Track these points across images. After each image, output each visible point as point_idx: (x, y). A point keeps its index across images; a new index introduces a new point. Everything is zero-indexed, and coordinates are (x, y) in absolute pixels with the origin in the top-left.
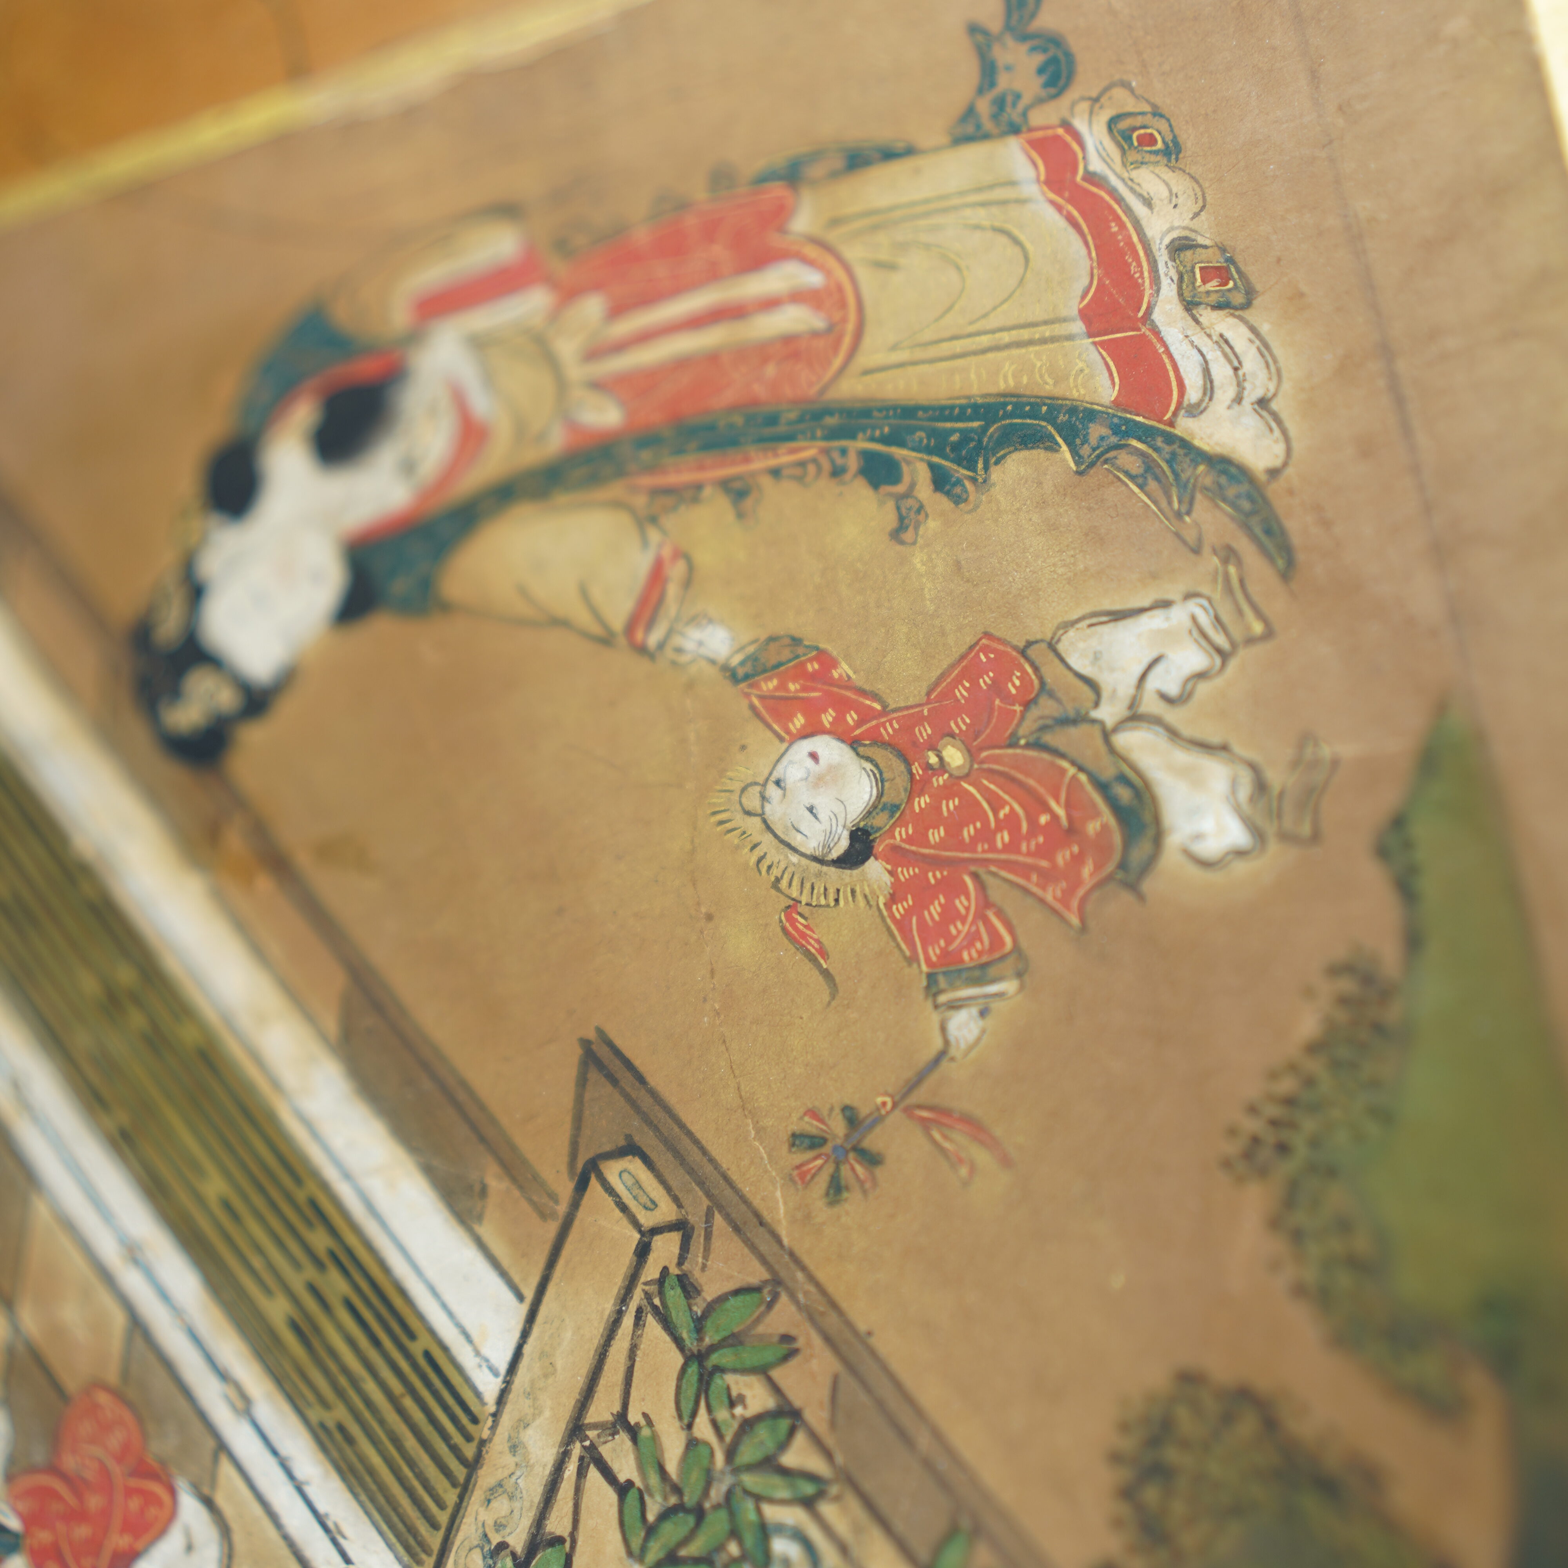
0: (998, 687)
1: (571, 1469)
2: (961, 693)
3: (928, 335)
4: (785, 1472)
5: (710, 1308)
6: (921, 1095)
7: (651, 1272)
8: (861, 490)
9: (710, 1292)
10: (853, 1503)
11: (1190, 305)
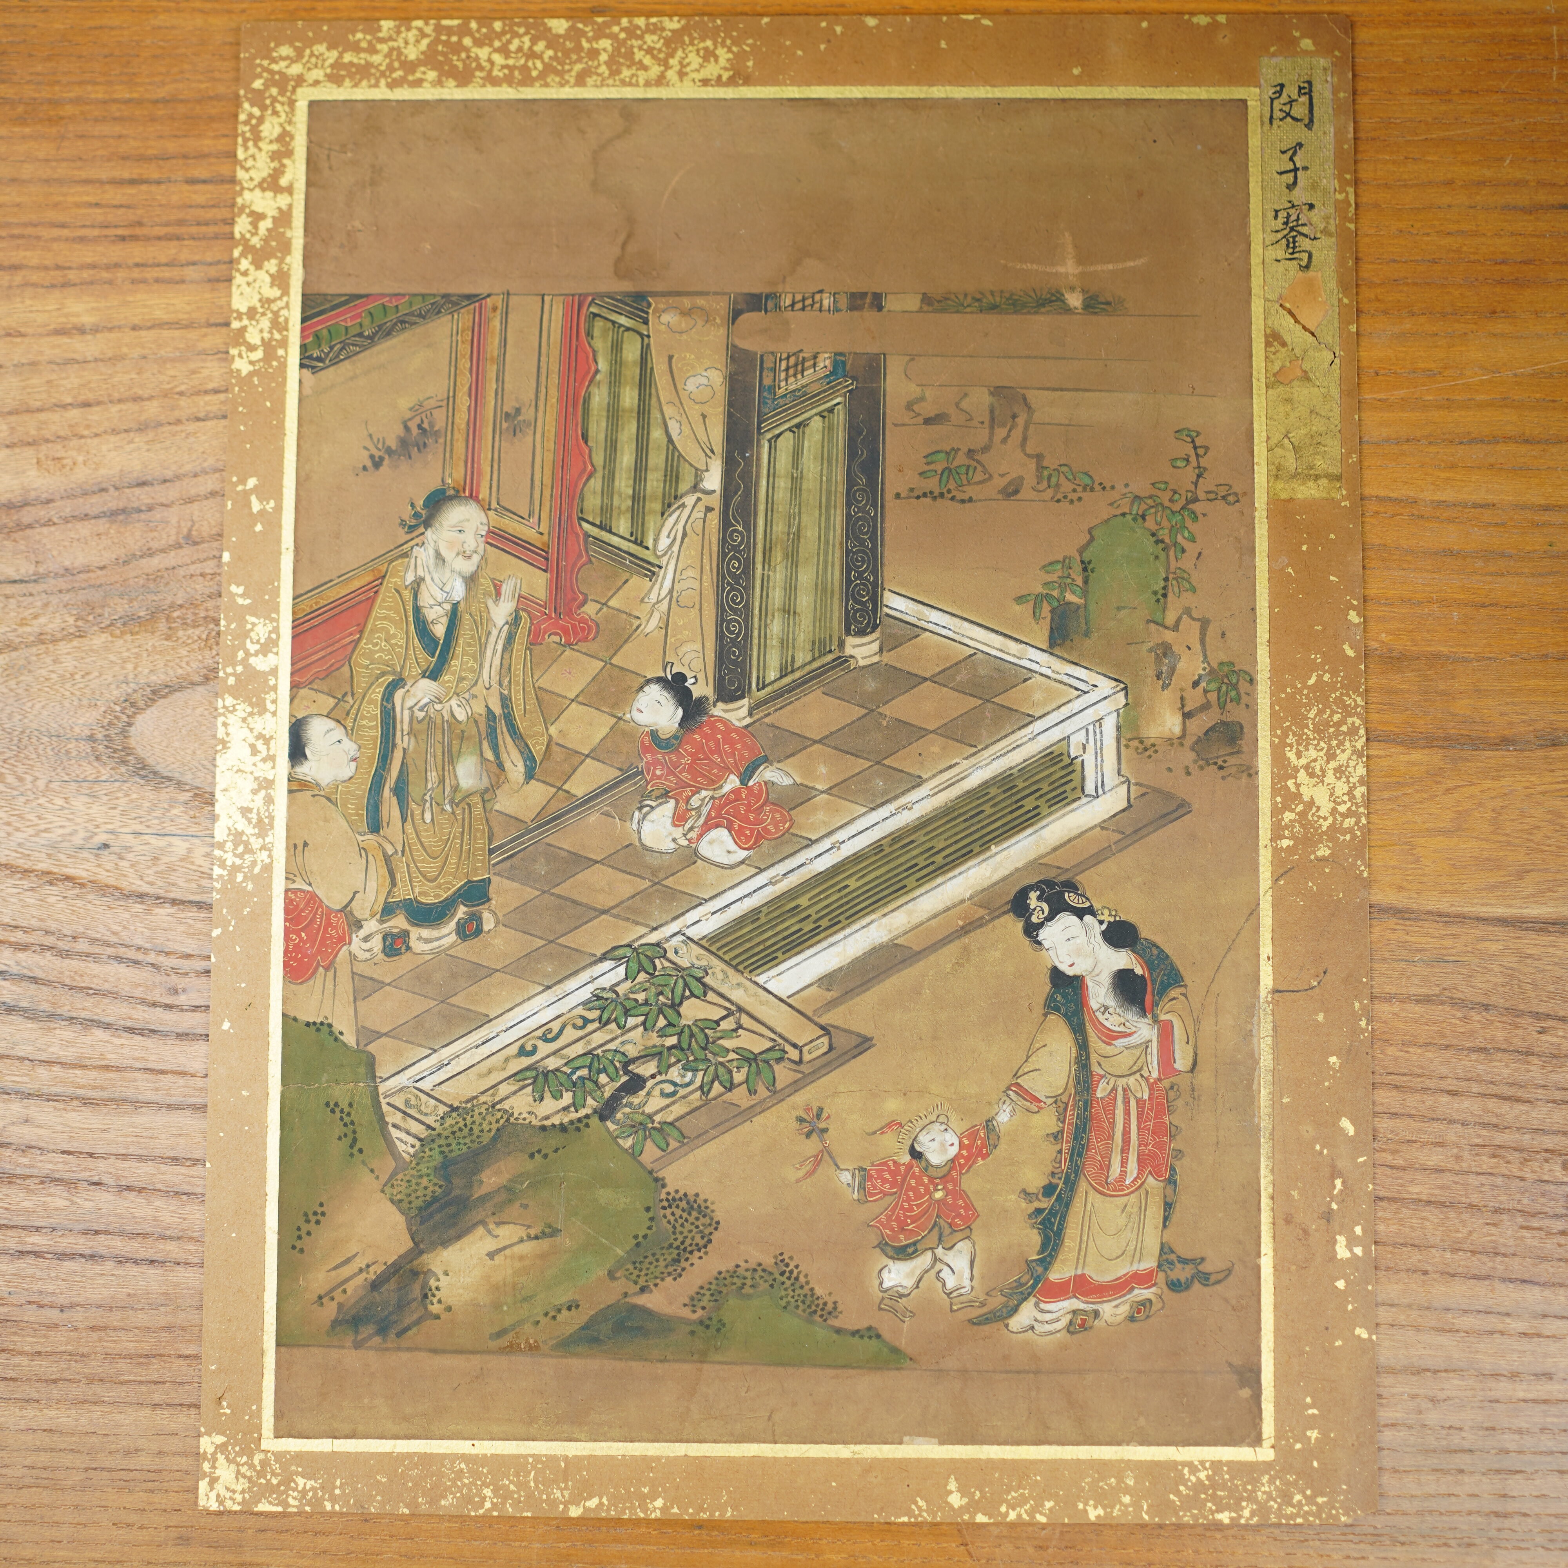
0: (959, 1215)
1: (728, 1005)
2: (960, 1202)
3: (1093, 1217)
4: (713, 1082)
5: (771, 1066)
6: (826, 1157)
7: (788, 1048)
8: (1043, 1181)
9: (776, 1068)
10: (698, 1103)
11: (1074, 1312)
